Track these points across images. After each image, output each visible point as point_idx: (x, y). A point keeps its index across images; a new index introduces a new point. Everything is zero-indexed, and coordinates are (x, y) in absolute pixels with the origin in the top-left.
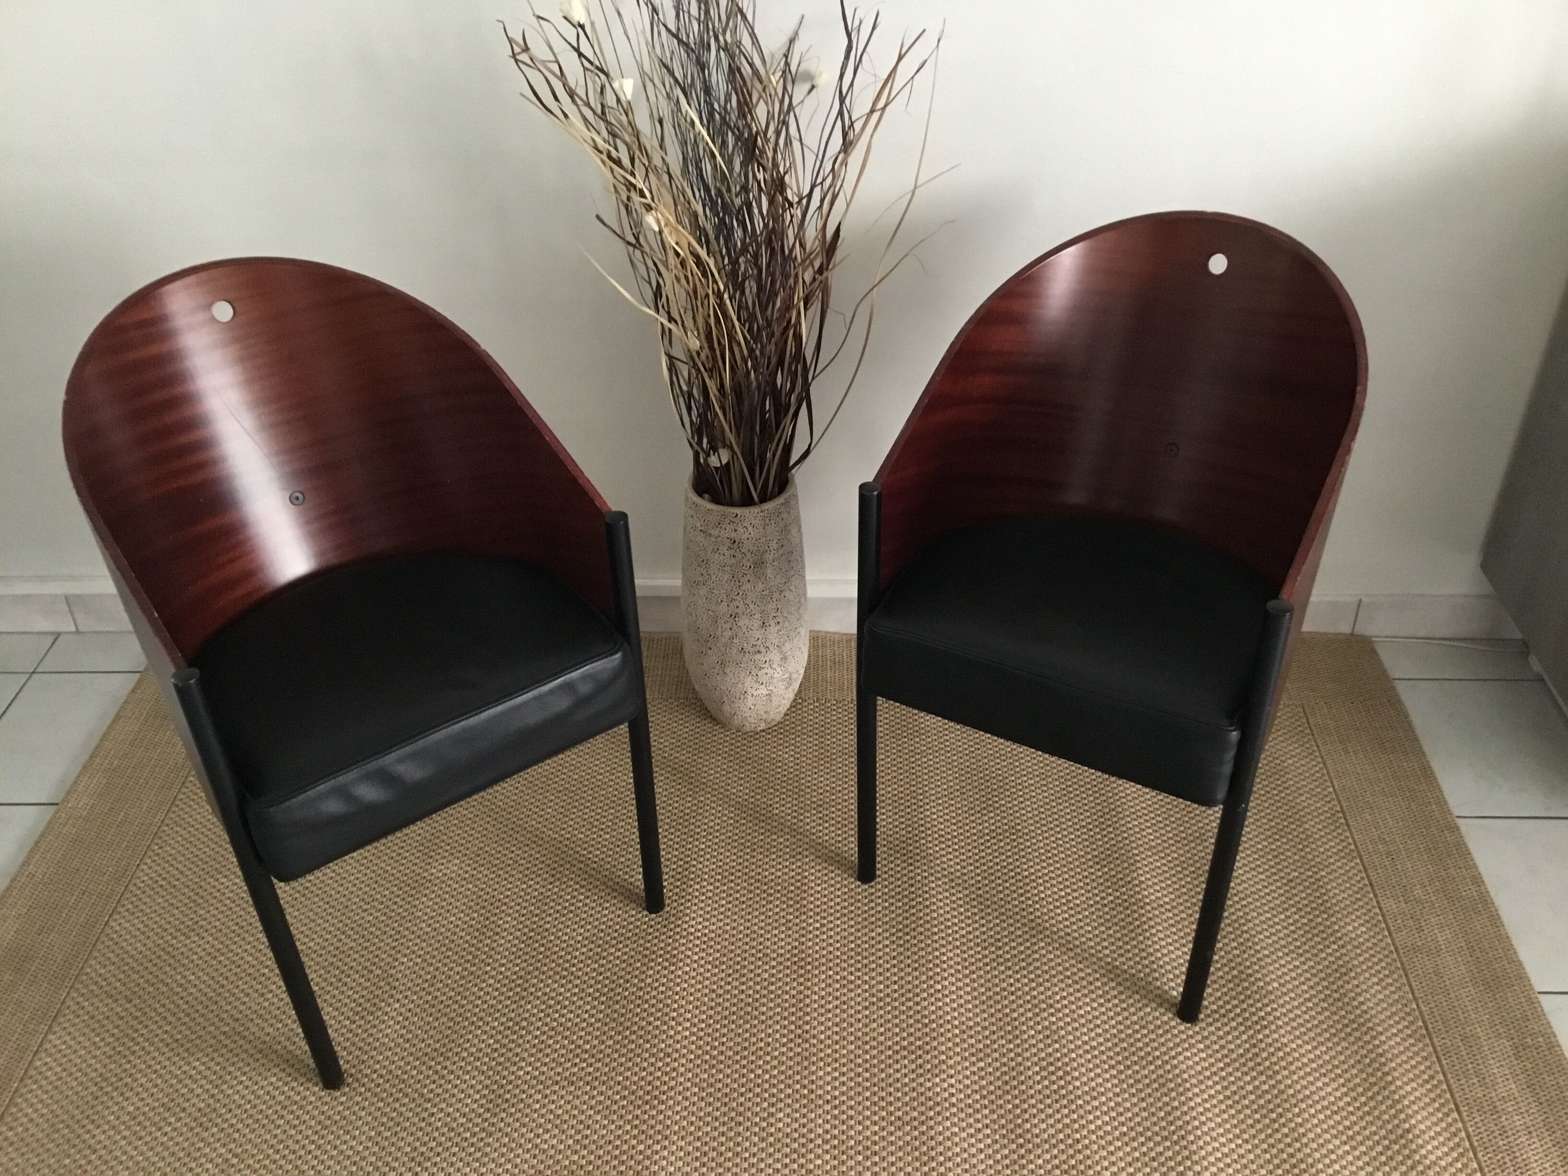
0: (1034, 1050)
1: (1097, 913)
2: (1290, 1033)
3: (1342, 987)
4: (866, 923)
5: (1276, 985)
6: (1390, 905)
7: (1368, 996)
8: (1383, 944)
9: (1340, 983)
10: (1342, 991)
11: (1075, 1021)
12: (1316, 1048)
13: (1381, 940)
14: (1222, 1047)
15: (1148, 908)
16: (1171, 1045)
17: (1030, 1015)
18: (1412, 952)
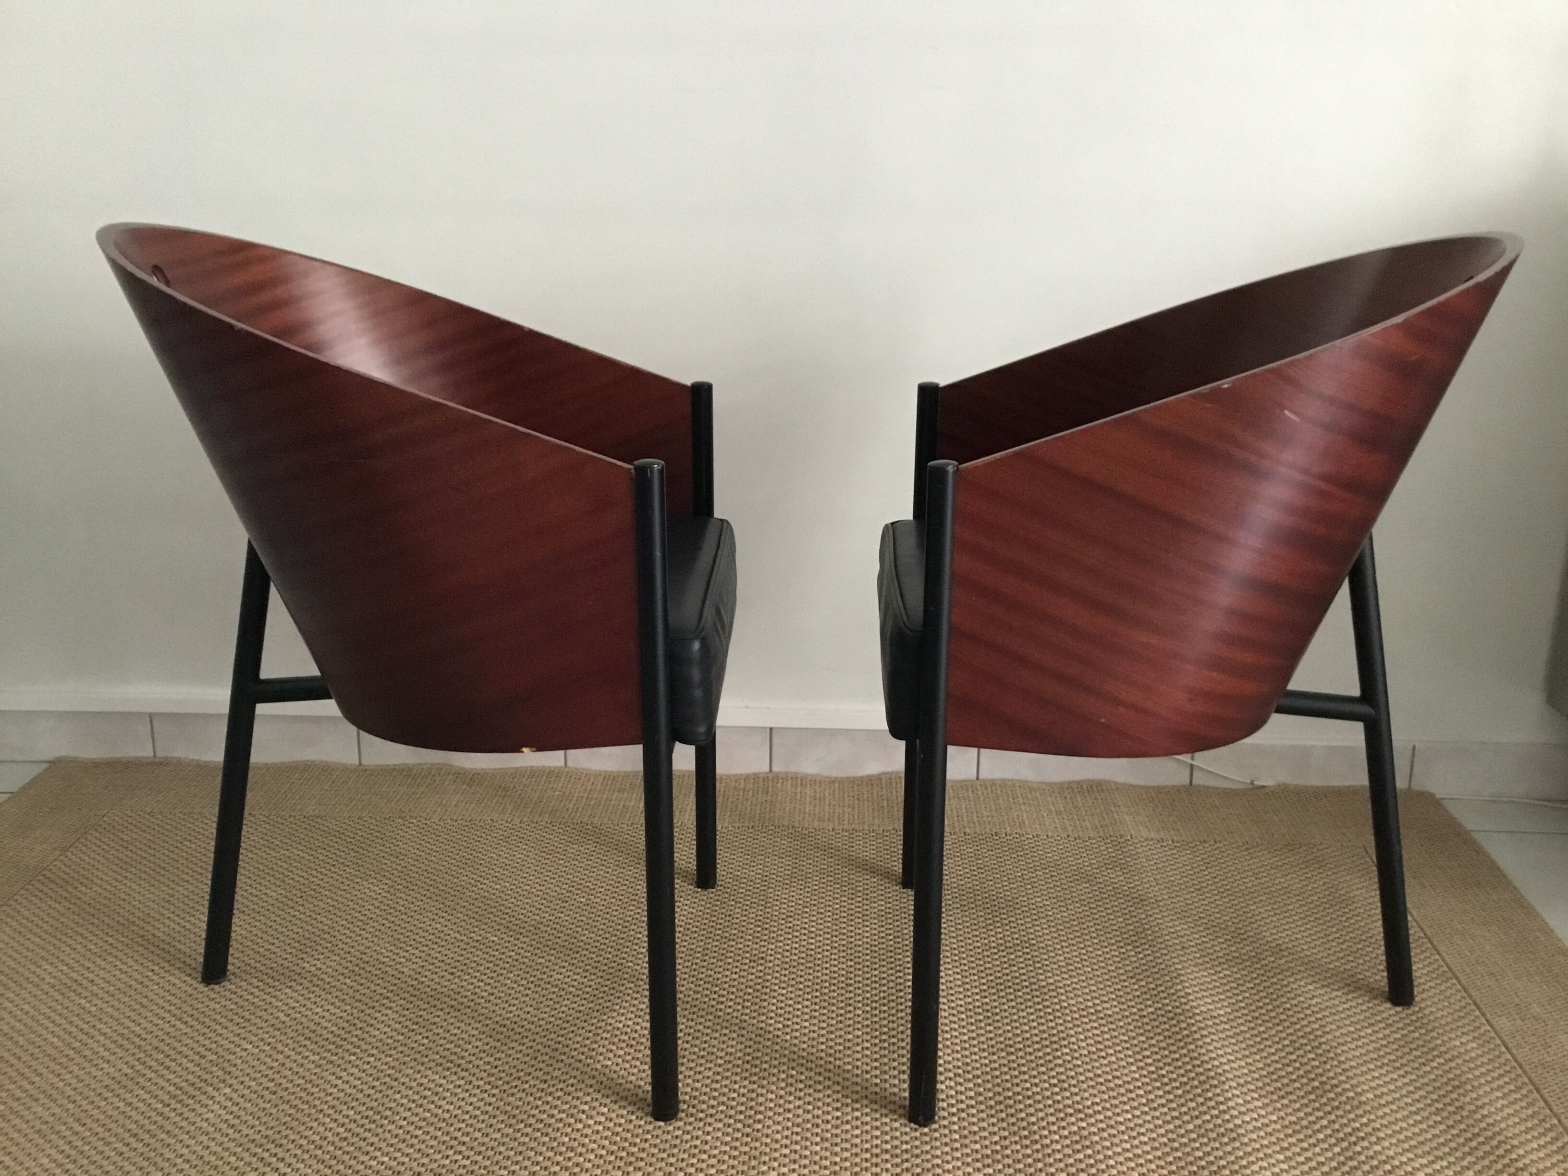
0: (1059, 1156)
1: (1134, 1023)
2: (1396, 1145)
3: (1457, 1100)
4: (841, 1026)
5: (1370, 1096)
6: (1503, 1023)
7: (1493, 1110)
8: (1502, 1060)
9: (1454, 1096)
10: (1457, 1104)
11: (1112, 1127)
12: (1433, 1162)
13: (1499, 1057)
14: (1308, 1159)
15: (1198, 1018)
16: (1241, 1154)
17: (1052, 1119)
18: (1540, 1068)
